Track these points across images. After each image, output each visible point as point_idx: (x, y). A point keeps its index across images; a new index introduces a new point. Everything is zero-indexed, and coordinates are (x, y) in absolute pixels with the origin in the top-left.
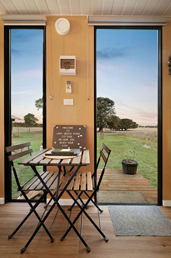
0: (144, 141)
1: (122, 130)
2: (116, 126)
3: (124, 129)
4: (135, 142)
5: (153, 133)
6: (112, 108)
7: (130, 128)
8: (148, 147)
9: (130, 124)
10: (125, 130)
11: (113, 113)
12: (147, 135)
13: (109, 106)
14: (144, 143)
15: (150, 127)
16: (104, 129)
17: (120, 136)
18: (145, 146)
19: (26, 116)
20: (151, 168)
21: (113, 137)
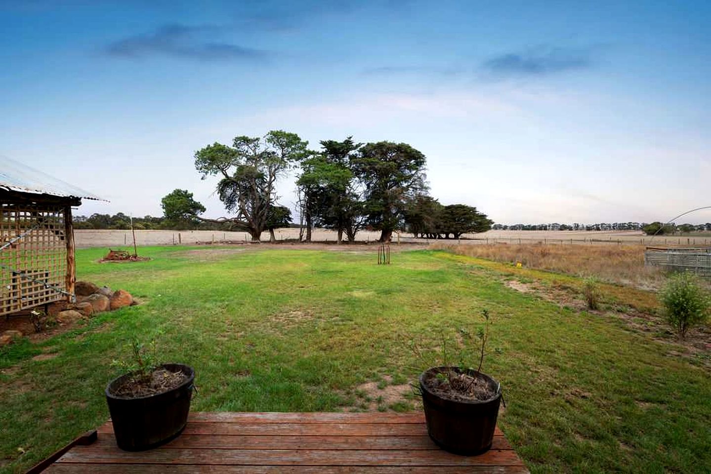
0: (511, 269)
1: (447, 238)
2: (429, 224)
3: (451, 236)
4: (482, 274)
5: (536, 245)
6: (419, 174)
7: (469, 230)
8: (522, 289)
9: (469, 220)
10: (456, 237)
11: (422, 187)
12: (519, 251)
13: (410, 168)
14: (510, 276)
15: (524, 228)
16: (395, 235)
17: (440, 254)
18: (514, 285)
19: (170, 196)
20: (541, 369)
21: (419, 256)
